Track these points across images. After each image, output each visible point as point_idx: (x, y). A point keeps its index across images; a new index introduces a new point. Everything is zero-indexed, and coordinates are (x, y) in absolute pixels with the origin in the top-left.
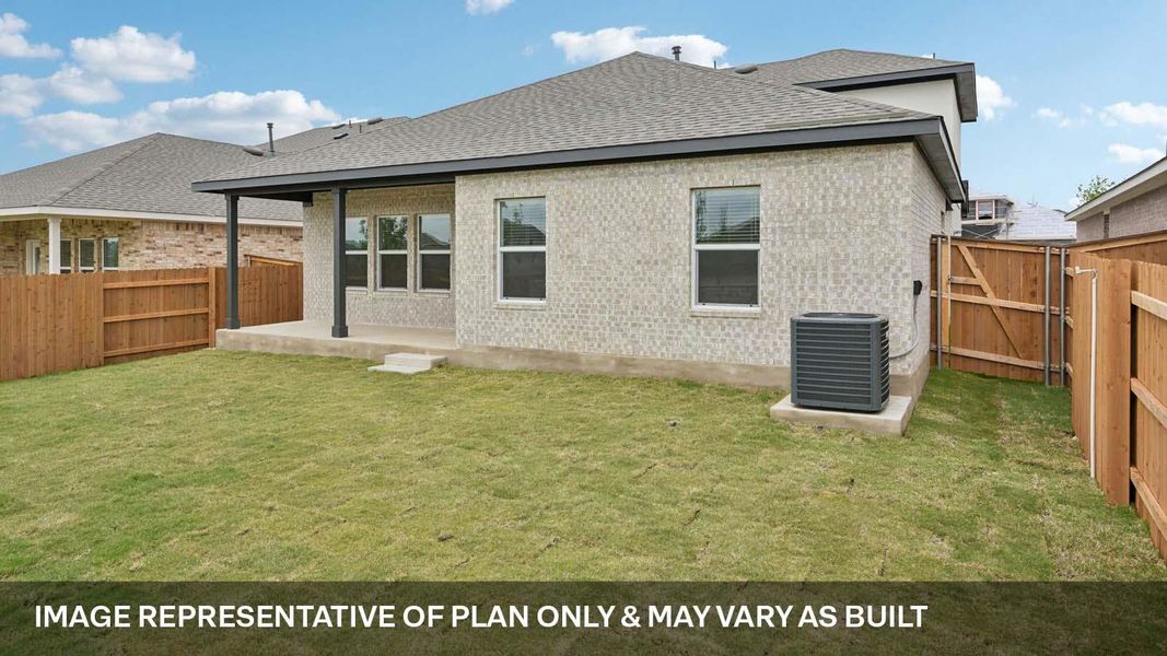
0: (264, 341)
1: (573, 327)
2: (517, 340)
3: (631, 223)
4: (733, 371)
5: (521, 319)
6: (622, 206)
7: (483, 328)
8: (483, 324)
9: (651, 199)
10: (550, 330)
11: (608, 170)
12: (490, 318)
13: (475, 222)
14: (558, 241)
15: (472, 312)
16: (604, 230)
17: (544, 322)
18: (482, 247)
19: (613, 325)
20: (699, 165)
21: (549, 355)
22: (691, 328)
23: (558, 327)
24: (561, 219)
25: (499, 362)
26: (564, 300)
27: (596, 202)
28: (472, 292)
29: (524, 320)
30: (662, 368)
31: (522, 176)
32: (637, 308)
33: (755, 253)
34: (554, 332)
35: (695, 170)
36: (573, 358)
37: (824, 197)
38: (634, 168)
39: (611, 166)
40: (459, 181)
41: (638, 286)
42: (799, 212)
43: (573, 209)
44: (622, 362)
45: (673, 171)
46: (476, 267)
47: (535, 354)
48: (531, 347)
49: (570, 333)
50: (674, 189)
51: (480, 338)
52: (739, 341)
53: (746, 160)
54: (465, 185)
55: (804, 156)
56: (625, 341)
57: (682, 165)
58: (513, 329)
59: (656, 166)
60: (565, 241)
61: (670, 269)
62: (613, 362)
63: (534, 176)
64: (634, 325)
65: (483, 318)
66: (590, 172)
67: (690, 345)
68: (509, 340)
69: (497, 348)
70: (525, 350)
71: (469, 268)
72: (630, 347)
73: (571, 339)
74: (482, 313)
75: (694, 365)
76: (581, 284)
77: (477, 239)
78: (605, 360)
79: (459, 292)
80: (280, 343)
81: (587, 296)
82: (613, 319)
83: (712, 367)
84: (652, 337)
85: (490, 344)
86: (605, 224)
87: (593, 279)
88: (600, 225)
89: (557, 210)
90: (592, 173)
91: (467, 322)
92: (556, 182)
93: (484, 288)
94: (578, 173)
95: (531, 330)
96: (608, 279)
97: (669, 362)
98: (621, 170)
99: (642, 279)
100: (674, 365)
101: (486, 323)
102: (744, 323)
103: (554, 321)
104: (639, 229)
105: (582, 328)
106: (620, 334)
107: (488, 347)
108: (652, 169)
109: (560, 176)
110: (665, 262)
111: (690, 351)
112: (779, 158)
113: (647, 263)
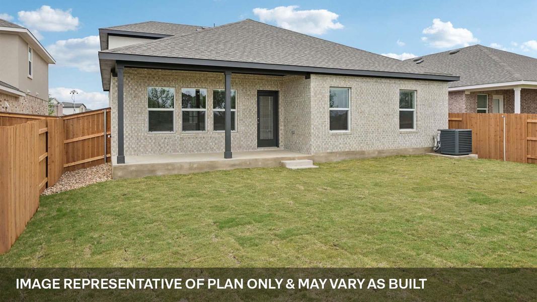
0: (170, 167)
1: (362, 140)
2: (340, 148)
3: (382, 100)
4: (411, 150)
5: (342, 139)
6: (379, 94)
7: (325, 144)
8: (325, 142)
9: (388, 92)
10: (354, 143)
11: (375, 79)
12: (328, 140)
13: (321, 96)
14: (356, 106)
15: (319, 137)
16: (373, 102)
17: (351, 139)
18: (324, 108)
19: (376, 138)
20: (402, 82)
21: (353, 153)
22: (400, 137)
23: (357, 141)
24: (358, 97)
25: (332, 158)
26: (359, 130)
27: (370, 91)
28: (319, 129)
29: (343, 139)
30: (392, 153)
31: (342, 78)
32: (384, 131)
33: (412, 112)
34: (355, 143)
35: (401, 83)
36: (363, 153)
37: (431, 95)
38: (383, 80)
39: (376, 79)
40: (312, 76)
41: (384, 123)
42: (426, 99)
43: (362, 93)
44: (380, 152)
45: (395, 83)
46: (321, 117)
47: (348, 153)
48: (346, 150)
49: (361, 143)
50: (395, 89)
51: (323, 149)
52: (413, 140)
53: (414, 82)
54: (316, 79)
55: (427, 82)
56: (380, 144)
57: (397, 81)
58: (338, 143)
59: (390, 80)
60: (359, 106)
61: (394, 117)
62: (377, 153)
63: (348, 79)
64: (383, 138)
65: (325, 140)
66: (368, 79)
67: (399, 143)
68: (337, 148)
69: (331, 153)
70: (343, 152)
71: (318, 117)
72: (382, 146)
73: (362, 145)
74: (324, 138)
75: (401, 150)
76: (365, 123)
77: (322, 104)
78: (374, 153)
79: (313, 129)
80: (186, 166)
81: (367, 128)
82: (376, 136)
83: (406, 150)
84: (389, 142)
85: (328, 151)
86: (373, 100)
87: (369, 121)
88: (372, 100)
89: (356, 93)
90: (369, 81)
91: (317, 142)
92: (356, 82)
93: (325, 126)
94: (364, 79)
95: (346, 143)
96: (375, 121)
97: (394, 150)
98: (379, 80)
99: (385, 121)
100: (395, 151)
101: (326, 142)
102: (414, 134)
103: (355, 138)
104: (384, 102)
105: (365, 140)
106: (379, 142)
107: (328, 153)
108: (388, 81)
109: (357, 80)
110: (392, 115)
111: (400, 145)
112: (422, 82)
113: (387, 115)
